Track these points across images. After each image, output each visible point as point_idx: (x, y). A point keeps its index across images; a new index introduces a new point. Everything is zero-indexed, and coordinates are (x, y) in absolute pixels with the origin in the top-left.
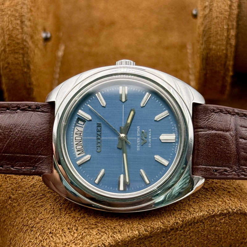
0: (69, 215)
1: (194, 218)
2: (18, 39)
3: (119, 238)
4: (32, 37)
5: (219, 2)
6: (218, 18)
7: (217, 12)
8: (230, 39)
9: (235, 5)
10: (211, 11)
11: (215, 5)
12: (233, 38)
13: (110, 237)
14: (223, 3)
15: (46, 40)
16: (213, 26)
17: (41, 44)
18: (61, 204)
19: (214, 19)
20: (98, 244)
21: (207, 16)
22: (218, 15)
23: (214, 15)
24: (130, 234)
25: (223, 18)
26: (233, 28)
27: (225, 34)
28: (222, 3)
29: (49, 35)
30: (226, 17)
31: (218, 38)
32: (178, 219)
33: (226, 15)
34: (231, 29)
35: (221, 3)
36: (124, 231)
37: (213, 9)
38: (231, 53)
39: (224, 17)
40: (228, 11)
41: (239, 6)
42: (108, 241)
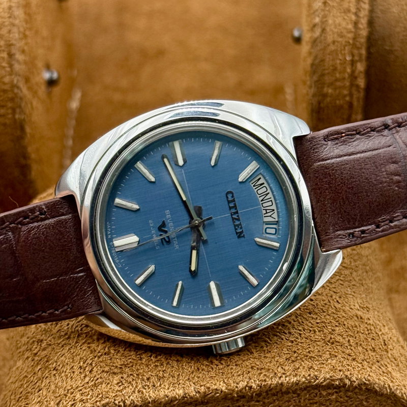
0: (89, 345)
1: (282, 384)
2: (4, 84)
3: (151, 395)
4: (27, 80)
5: (337, 18)
6: (336, 43)
7: (333, 33)
8: (356, 78)
9: (364, 22)
10: (325, 31)
11: (330, 22)
12: (362, 76)
13: (136, 392)
14: (344, 19)
15: (51, 83)
16: (328, 56)
17: (42, 90)
18: (83, 326)
19: (329, 45)
20: (115, 400)
21: (318, 40)
22: (336, 39)
23: (330, 39)
24: (170, 392)
25: (344, 43)
26: (360, 60)
27: (349, 70)
28: (342, 18)
29: (55, 76)
30: (349, 42)
31: (336, 76)
32: (252, 381)
33: (349, 38)
34: (357, 61)
35: (339, 18)
36: (162, 386)
37: (328, 29)
38: (358, 101)
39: (346, 42)
40: (352, 32)
41: (371, 23)
42: (131, 397)
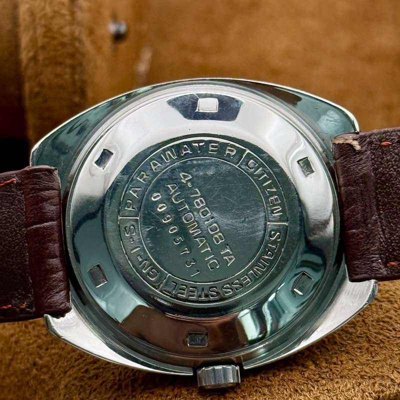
2: (63, 35)
4: (91, 32)
29: (123, 28)
